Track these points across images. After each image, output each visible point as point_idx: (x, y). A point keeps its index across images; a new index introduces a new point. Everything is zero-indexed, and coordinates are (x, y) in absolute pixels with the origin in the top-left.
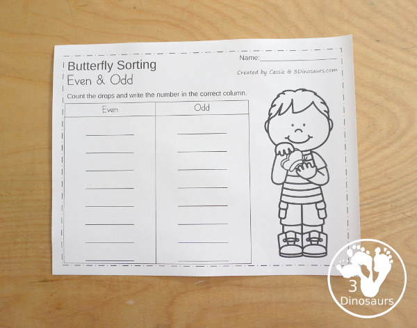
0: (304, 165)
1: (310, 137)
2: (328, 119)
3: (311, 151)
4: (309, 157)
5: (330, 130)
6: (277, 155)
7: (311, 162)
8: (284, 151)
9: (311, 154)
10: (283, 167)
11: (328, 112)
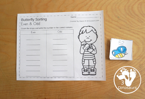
0: (90, 48)
1: (91, 40)
2: (97, 35)
3: (92, 44)
4: (91, 46)
5: (97, 38)
6: (81, 45)
7: (92, 47)
8: (84, 44)
9: (91, 45)
10: (83, 49)
11: (96, 33)
